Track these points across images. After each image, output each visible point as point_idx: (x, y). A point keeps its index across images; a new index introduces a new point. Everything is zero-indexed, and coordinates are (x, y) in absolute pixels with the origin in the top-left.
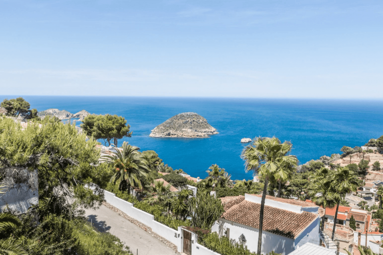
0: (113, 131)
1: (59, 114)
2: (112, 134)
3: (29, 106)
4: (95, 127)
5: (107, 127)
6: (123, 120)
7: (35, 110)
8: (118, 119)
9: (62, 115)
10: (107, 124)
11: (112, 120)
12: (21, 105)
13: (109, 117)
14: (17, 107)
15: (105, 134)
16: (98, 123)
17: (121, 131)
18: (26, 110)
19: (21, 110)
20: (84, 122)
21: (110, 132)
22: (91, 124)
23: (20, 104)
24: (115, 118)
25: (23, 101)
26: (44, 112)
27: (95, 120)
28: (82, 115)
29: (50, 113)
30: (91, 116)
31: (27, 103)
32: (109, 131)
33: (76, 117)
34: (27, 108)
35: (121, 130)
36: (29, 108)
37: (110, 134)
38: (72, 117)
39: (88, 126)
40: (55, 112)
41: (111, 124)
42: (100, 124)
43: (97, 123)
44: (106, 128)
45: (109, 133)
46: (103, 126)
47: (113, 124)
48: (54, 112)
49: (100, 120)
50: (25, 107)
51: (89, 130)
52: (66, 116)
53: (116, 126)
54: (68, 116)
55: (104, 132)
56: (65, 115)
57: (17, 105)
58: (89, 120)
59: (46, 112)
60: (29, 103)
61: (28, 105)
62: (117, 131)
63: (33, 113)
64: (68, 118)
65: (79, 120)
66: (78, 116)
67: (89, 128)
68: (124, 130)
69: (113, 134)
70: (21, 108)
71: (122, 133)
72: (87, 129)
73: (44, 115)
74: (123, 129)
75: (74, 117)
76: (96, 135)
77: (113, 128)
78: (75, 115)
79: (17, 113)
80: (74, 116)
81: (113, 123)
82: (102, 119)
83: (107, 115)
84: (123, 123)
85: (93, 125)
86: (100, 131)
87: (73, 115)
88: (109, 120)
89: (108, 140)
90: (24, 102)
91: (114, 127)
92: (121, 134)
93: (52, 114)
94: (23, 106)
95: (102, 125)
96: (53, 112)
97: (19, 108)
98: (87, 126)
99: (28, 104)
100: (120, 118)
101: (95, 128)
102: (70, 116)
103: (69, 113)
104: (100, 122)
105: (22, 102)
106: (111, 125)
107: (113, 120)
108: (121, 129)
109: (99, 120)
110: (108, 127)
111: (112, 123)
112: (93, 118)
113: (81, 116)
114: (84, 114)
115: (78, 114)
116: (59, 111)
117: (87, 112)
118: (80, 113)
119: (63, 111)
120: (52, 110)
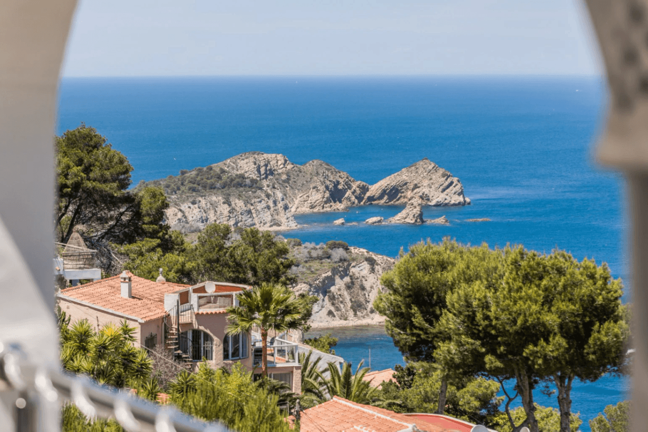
0: (547, 341)
1: (287, 181)
2: (540, 361)
3: (127, 172)
4: (450, 315)
5: (515, 322)
6: (600, 283)
7: (154, 196)
8: (572, 275)
9: (304, 187)
10: (515, 303)
11: (541, 278)
12: (87, 170)
13: (523, 263)
14: (69, 182)
15: (500, 357)
16: (466, 295)
17: (591, 341)
18: (112, 197)
19: (89, 193)
20: (397, 283)
21: (531, 347)
22: (431, 295)
23: (80, 162)
24: (560, 272)
25: (96, 146)
26: (211, 169)
27: (449, 276)
28: (416, 187)
29: (242, 177)
30: (434, 253)
31: (116, 160)
32: (524, 345)
33: (382, 202)
34: (115, 185)
35: (589, 335)
36: (123, 185)
37: (527, 359)
38: (360, 198)
39: (415, 309)
40: (272, 172)
41: (536, 302)
42: (475, 303)
43: (461, 292)
44: (508, 328)
45: (526, 352)
46: (492, 314)
47: (548, 301)
48: (263, 170)
49: (478, 277)
50: (105, 181)
51: (421, 329)
52: (327, 195)
53: (562, 314)
54: (336, 195)
55: (499, 344)
56: (322, 188)
57: (68, 167)
58: (420, 274)
59: (223, 171)
60: (123, 155)
61: (119, 168)
62: (564, 343)
63: (144, 208)
64: (340, 206)
65: (397, 219)
66: (393, 192)
67: (418, 320)
68: (605, 339)
69: (545, 357)
70: (89, 184)
71: (594, 353)
72: (413, 326)
73: (212, 187)
74: (603, 333)
75: (371, 199)
76: (457, 360)
77: (544, 325)
78: (374, 189)
79: (67, 207)
80: (368, 194)
81: (546, 298)
82: (488, 272)
83: (514, 251)
84: (600, 300)
85: (442, 303)
86: (478, 343)
87: (364, 190)
88: (527, 279)
89: (519, 389)
90: (100, 153)
91: (551, 319)
92: (592, 357)
93: (254, 181)
94: (96, 173)
95: (486, 306)
96: (259, 171)
97: (77, 186)
98: (409, 306)
99: (121, 162)
100: (586, 268)
101: (449, 321)
102: (349, 193)
103: (342, 178)
104: (478, 289)
105: (89, 152)
106: (535, 308)
107: (544, 282)
108: (588, 328)
109: (469, 281)
110: (519, 322)
111: (541, 299)
112: (443, 266)
113: (409, 194)
114: (426, 183)
115: (393, 184)
116: (289, 167)
117: (441, 171)
118: (403, 176)
119: (310, 167)
120: (252, 159)
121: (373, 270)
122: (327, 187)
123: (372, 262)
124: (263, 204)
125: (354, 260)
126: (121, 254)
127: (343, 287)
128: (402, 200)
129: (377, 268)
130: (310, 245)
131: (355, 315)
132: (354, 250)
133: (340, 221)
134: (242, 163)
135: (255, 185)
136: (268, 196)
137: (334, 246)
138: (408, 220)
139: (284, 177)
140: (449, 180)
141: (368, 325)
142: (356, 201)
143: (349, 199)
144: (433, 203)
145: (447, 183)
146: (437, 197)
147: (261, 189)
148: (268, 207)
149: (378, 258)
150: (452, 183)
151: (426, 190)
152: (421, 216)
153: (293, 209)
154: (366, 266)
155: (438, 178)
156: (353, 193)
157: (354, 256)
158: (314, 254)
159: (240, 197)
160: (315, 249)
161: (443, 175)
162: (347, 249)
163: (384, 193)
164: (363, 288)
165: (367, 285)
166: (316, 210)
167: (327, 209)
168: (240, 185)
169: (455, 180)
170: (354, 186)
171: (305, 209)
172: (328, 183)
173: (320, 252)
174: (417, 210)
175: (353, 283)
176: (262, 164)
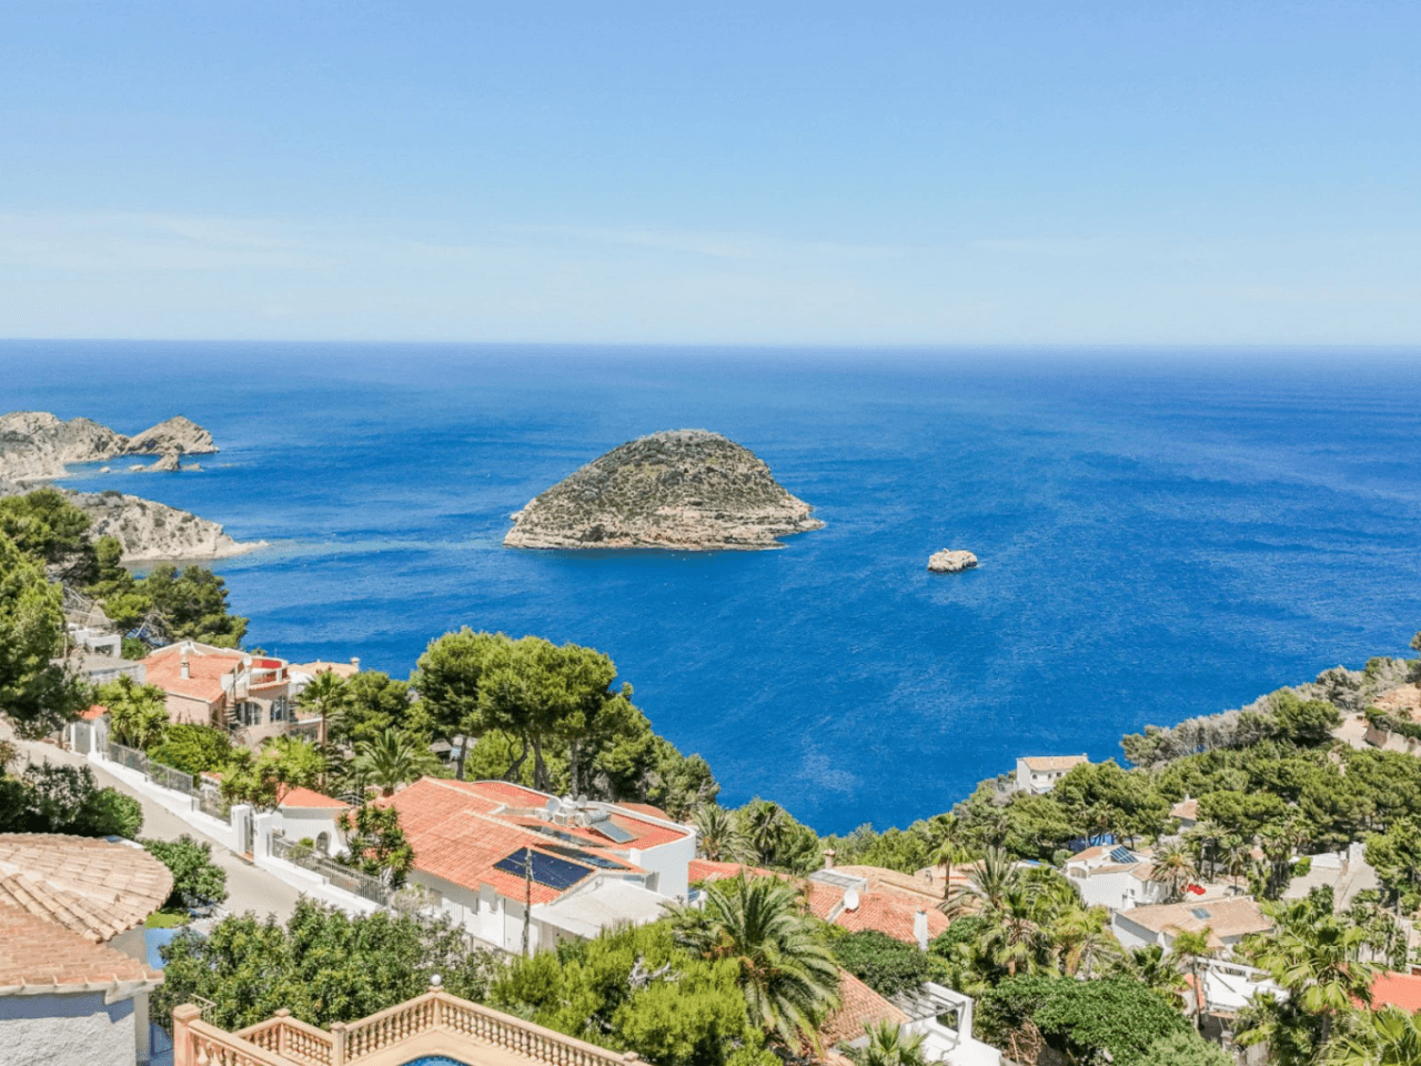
0: (572, 716)
1: (55, 435)
2: (565, 731)
6: (603, 668)
9: (71, 441)
10: (546, 688)
11: (561, 667)
12: (53, 526)
19: (53, 546)
21: (560, 721)
25: (58, 505)
28: (171, 438)
29: (14, 433)
33: (142, 452)
38: (121, 449)
39: (447, 688)
40: (41, 428)
41: (562, 687)
42: (508, 687)
44: (539, 707)
45: (556, 725)
48: (32, 427)
49: (506, 666)
50: (69, 535)
52: (92, 446)
53: (580, 694)
54: (100, 446)
56: (87, 441)
58: (452, 660)
63: (100, 555)
64: (105, 456)
65: (158, 466)
66: (151, 444)
72: (444, 699)
75: (132, 449)
77: (569, 705)
78: (134, 441)
80: (129, 445)
81: (568, 683)
84: (604, 682)
87: (125, 441)
90: (62, 510)
91: (574, 700)
93: (25, 437)
94: (60, 527)
96: (29, 427)
98: (441, 683)
102: (111, 445)
103: (105, 432)
105: (53, 510)
106: (562, 692)
107: (564, 670)
109: (499, 667)
110: (551, 702)
111: (565, 685)
112: (471, 653)
113: (166, 445)
114: (180, 435)
115: (151, 436)
116: (57, 423)
117: (193, 426)
118: (160, 429)
119: (77, 422)
120: (22, 417)
121: (144, 514)
122: (92, 440)
123: (143, 507)
124: (35, 456)
125: (126, 506)
126: (85, 595)
127: (118, 528)
128: (159, 450)
129: (148, 512)
130: (87, 494)
131: (130, 552)
132: (128, 498)
133: (105, 469)
134: (12, 420)
135: (27, 440)
136: (40, 449)
137: (109, 494)
138: (166, 467)
139: (53, 432)
140: (201, 433)
141: (141, 561)
142: (119, 451)
143: (111, 449)
144: (187, 452)
145: (198, 436)
146: (190, 447)
147: (32, 443)
148: (40, 459)
149: (149, 504)
150: (202, 436)
151: (180, 441)
152: (178, 463)
153: (62, 459)
154: (137, 511)
155: (191, 432)
156: (116, 444)
157: (127, 502)
158: (91, 501)
159: (13, 451)
160: (91, 497)
161: (196, 429)
162: (120, 496)
163: (143, 444)
164: (136, 529)
165: (140, 526)
166: (82, 460)
167: (93, 459)
168: (11, 440)
169: (205, 432)
170: (116, 438)
171: (73, 459)
172: (92, 437)
173: (97, 500)
174: (175, 459)
175: (127, 525)
176: (31, 421)
